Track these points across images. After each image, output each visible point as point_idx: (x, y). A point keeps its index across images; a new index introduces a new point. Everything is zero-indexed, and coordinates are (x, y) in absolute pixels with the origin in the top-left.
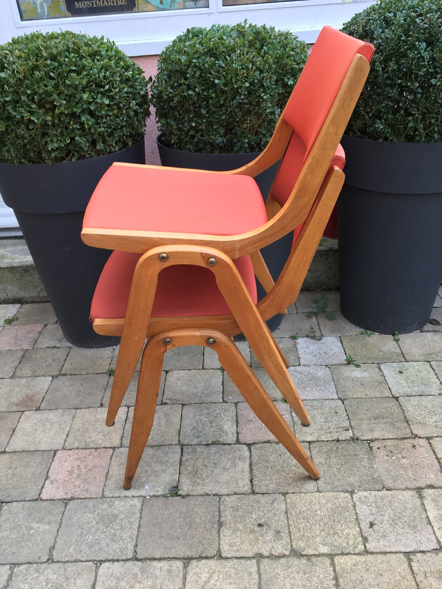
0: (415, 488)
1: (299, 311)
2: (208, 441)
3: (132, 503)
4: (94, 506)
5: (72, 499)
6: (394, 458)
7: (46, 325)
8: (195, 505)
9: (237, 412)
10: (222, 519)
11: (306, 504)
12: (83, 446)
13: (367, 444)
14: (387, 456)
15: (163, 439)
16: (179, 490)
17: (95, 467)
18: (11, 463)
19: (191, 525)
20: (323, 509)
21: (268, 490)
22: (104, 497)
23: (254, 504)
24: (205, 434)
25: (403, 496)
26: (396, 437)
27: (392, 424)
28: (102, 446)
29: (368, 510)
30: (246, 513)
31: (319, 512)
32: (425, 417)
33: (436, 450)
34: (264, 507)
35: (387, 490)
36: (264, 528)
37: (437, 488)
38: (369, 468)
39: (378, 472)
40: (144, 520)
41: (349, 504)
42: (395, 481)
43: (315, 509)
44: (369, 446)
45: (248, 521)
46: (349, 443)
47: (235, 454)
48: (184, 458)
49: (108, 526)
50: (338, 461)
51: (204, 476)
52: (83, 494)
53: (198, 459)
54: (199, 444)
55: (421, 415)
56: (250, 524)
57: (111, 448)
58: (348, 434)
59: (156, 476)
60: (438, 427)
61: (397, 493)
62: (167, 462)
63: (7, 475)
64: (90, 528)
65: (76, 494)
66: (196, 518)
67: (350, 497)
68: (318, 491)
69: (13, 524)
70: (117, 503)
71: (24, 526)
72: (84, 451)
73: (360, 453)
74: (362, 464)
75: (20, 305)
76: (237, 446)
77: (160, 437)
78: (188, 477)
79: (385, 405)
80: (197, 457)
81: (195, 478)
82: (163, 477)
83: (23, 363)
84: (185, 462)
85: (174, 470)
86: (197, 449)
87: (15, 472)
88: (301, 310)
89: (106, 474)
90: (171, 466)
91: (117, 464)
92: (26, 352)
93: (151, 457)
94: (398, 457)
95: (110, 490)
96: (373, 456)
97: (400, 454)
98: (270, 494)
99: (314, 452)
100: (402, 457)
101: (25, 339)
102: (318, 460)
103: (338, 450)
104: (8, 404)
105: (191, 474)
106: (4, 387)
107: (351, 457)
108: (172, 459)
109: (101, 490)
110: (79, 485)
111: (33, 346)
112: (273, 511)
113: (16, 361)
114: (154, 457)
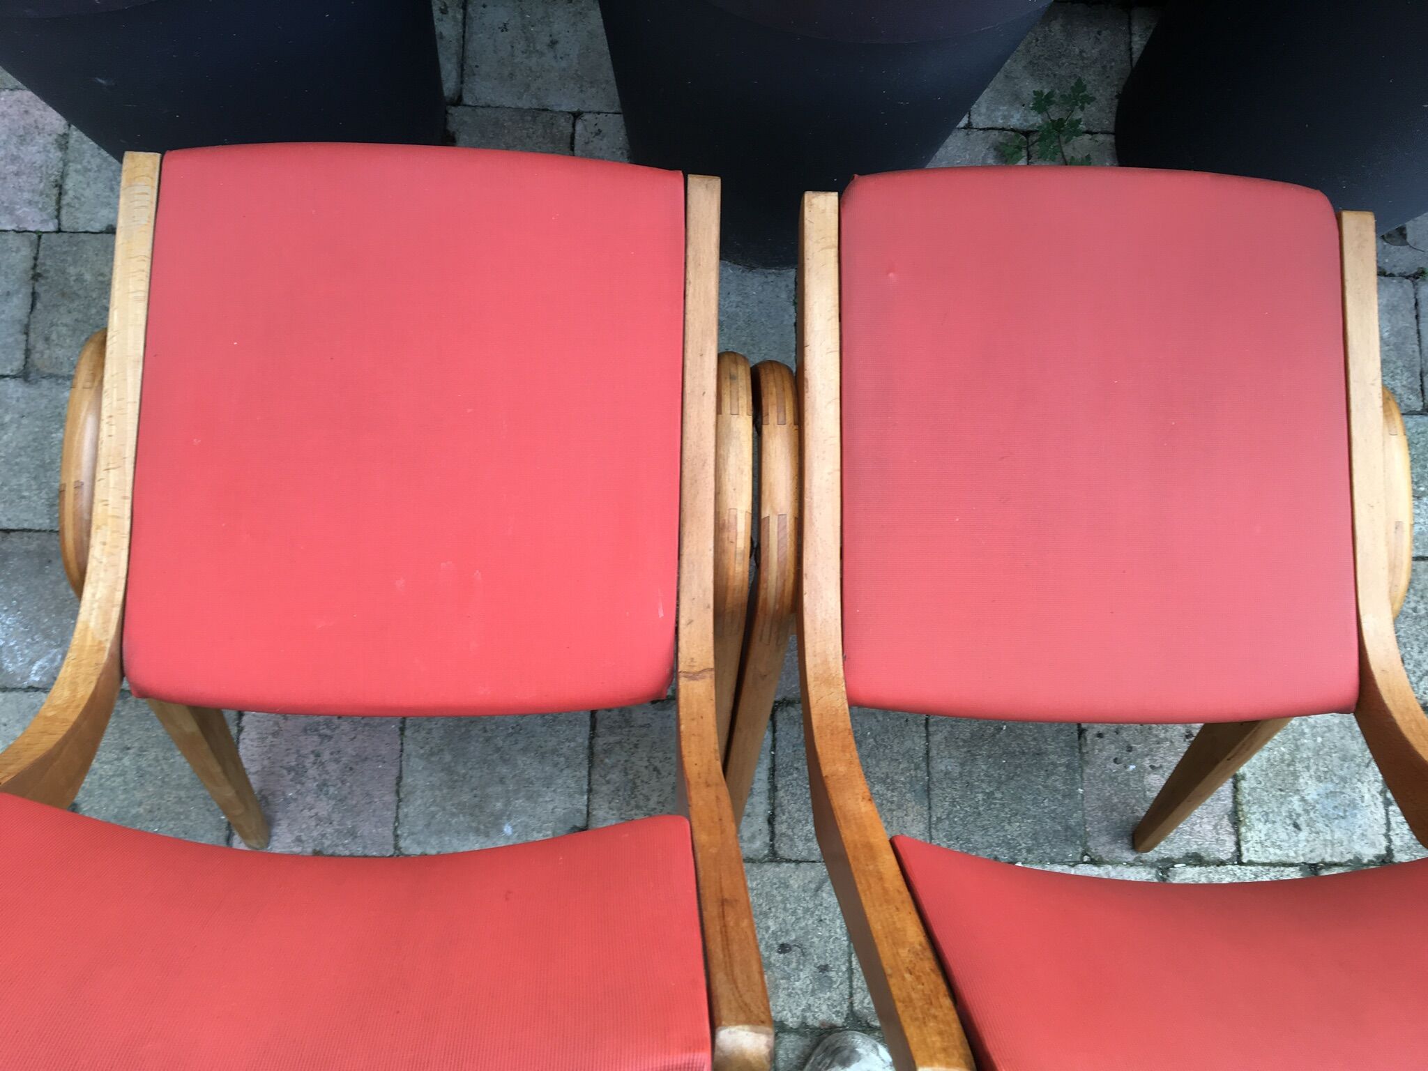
0: (1158, 861)
1: (974, 122)
6: (1132, 767)
14: (1115, 761)
17: (362, 758)
23: (775, 892)
34: (798, 900)
35: (1092, 862)
36: (793, 956)
37: (1208, 864)
38: (1064, 796)
39: (1082, 810)
48: (600, 742)
50: (992, 771)
51: (652, 804)
52: (344, 845)
53: (636, 746)
59: (529, 798)
62: (554, 751)
65: (327, 843)
74: (1049, 782)
78: (613, 804)
80: (634, 739)
81: (630, 808)
82: (547, 799)
83: (45, 307)
84: (601, 756)
85: (576, 779)
86: (634, 716)
87: (144, 763)
88: (983, 110)
89: (395, 782)
90: (567, 767)
91: (422, 751)
92: (39, 245)
93: (511, 734)
94: (1142, 767)
95: (413, 834)
96: (1082, 758)
97: (1149, 757)
98: (814, 862)
99: (937, 738)
100: (1152, 767)
101: (17, 174)
102: (944, 764)
103: (998, 736)
104: (47, 500)
105: (620, 793)
106: (11, 421)
107: (1027, 760)
108: (567, 744)
109: (388, 833)
110: (329, 815)
111: (58, 217)
112: (817, 913)
113: (18, 292)
114: (519, 733)
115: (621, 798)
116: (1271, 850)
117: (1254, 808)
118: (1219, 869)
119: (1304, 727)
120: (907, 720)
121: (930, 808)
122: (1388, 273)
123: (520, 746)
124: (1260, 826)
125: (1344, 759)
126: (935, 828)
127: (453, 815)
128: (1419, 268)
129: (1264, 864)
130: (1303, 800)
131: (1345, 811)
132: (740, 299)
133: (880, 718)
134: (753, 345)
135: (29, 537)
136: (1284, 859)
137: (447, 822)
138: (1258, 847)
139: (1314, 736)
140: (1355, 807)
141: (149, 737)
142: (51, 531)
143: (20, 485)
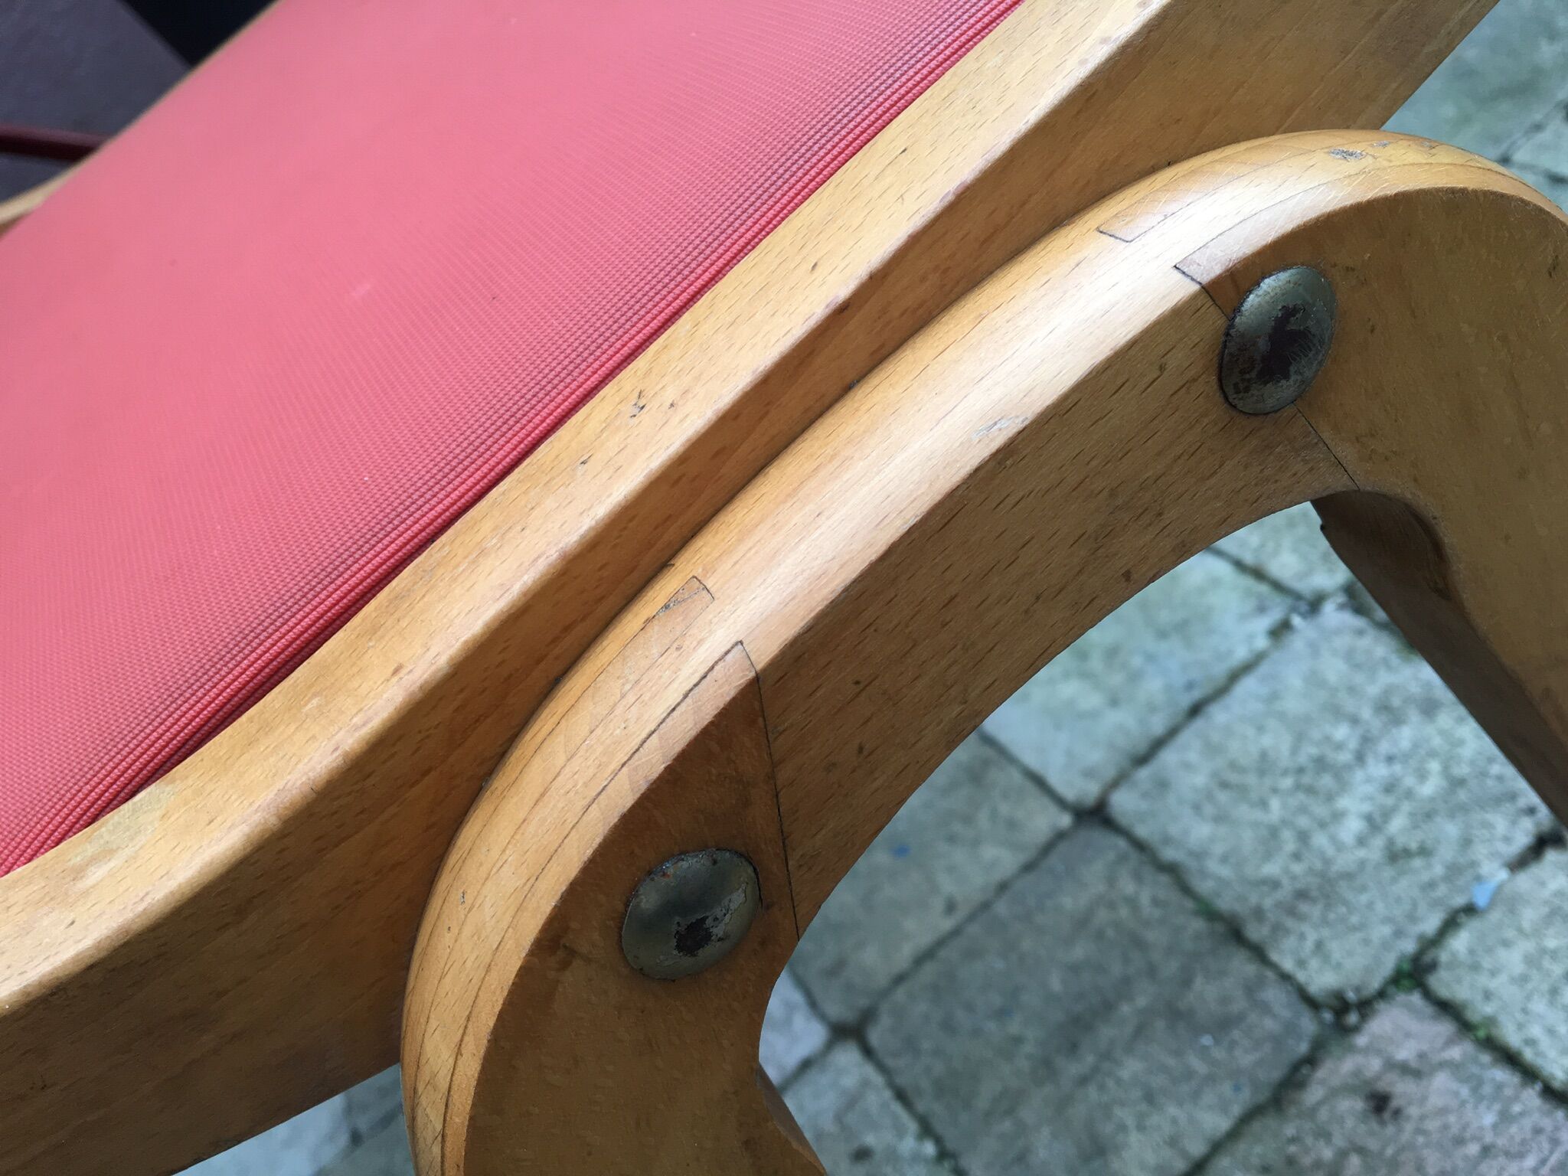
27: (1177, 1015)
32: (1303, 837)
33: (1512, 1038)
55: (1274, 832)
60: (1407, 853)
79: (1067, 902)
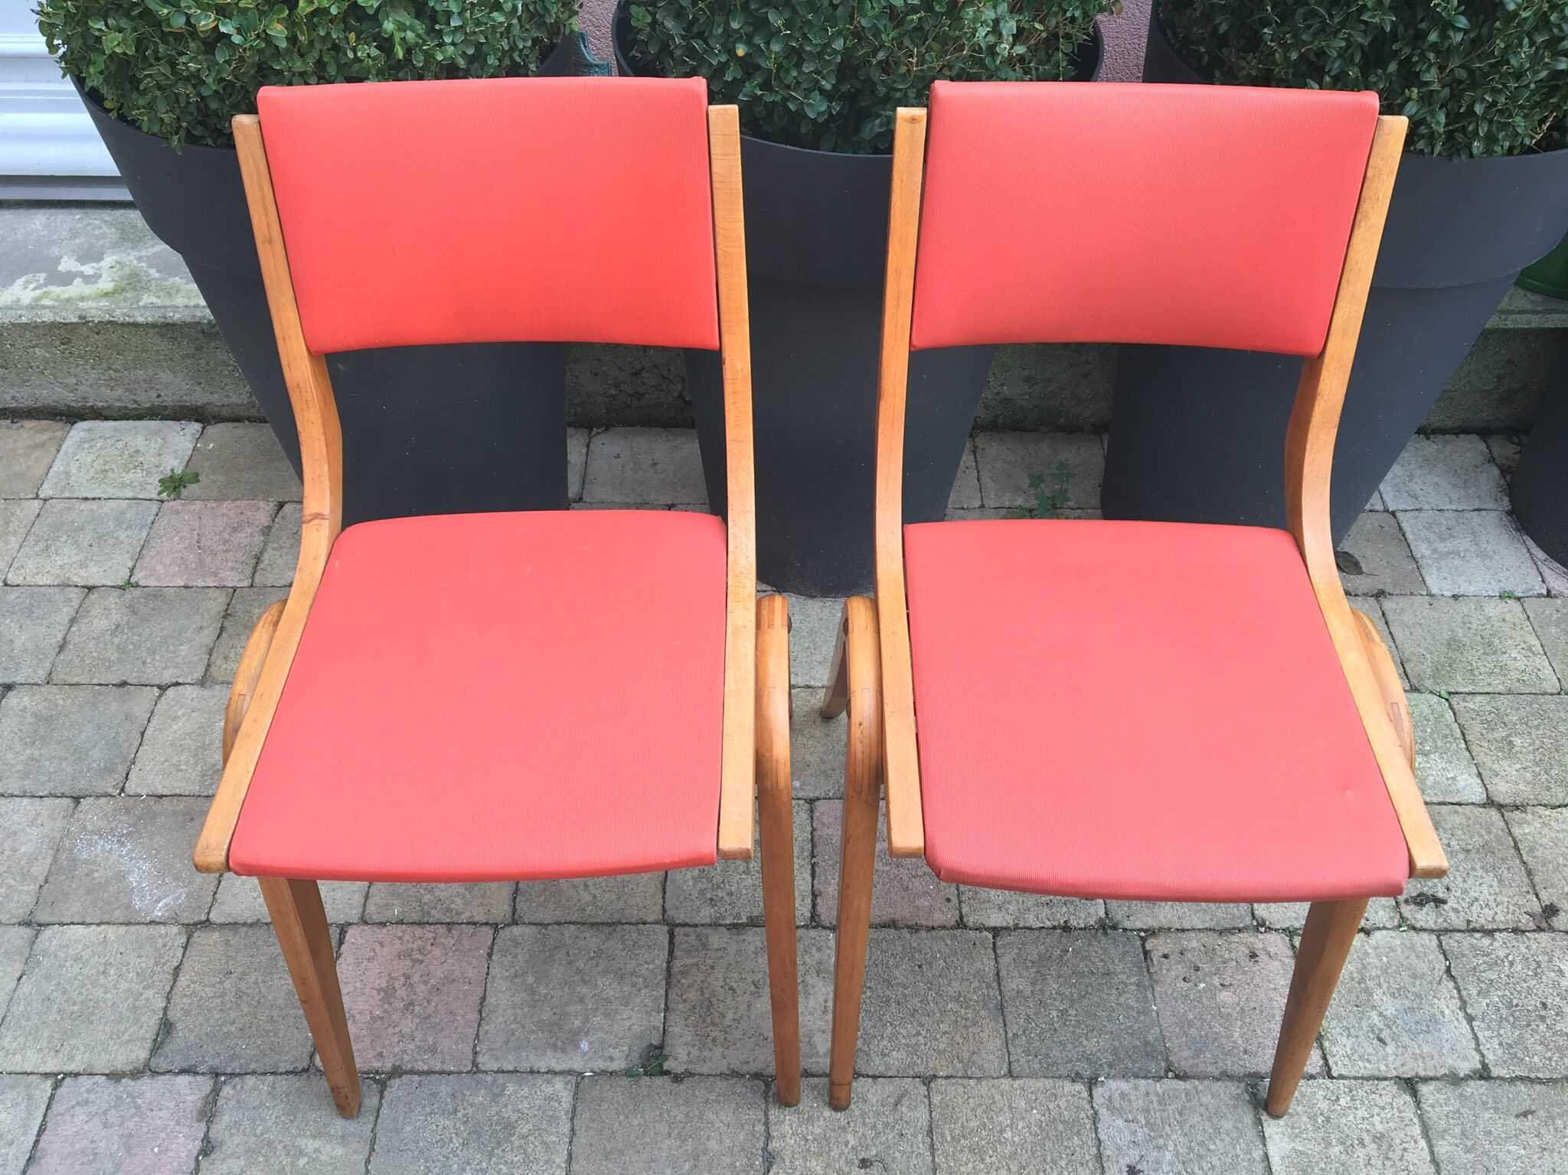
0: (1245, 1076)
1: (986, 502)
2: (738, 916)
3: (550, 1090)
4: (454, 1096)
5: (397, 1072)
6: (1202, 985)
7: (281, 506)
8: (707, 1102)
9: (814, 830)
10: (774, 1145)
11: (979, 1111)
12: (415, 917)
13: (1139, 943)
14: (1184, 979)
15: (621, 905)
16: (666, 1058)
17: (449, 980)
18: (229, 958)
19: (696, 1158)
20: (1020, 1127)
21: (886, 1065)
22: (479, 1071)
24: (730, 894)
25: (1213, 1096)
26: (1212, 924)
28: (464, 918)
29: (1127, 1132)
30: (833, 1130)
31: (1008, 1135)
34: (877, 1114)
35: (1177, 1077)
36: (875, 1172)
38: (1138, 1013)
39: (1160, 1026)
40: (582, 1140)
41: (1083, 1115)
42: (1198, 1053)
43: (1000, 1124)
44: (1143, 947)
45: (835, 1153)
46: (1095, 937)
47: (806, 957)
48: (677, 965)
49: (491, 1155)
50: (1063, 990)
51: (728, 1021)
52: (423, 1061)
53: (712, 968)
54: (715, 925)
56: (842, 1161)
57: (487, 924)
58: (1092, 910)
59: (607, 1015)
61: (1200, 1088)
62: (633, 973)
63: (223, 995)
64: (447, 1158)
65: (407, 1058)
66: (708, 1139)
67: (1085, 1094)
68: (1010, 1074)
69: (253, 1139)
70: (511, 1088)
71: (280, 1147)
72: (418, 931)
73: (1120, 967)
74: (1122, 1000)
75: (198, 426)
76: (812, 933)
77: (614, 897)
78: (689, 1021)
80: (710, 962)
81: (706, 1024)
82: (625, 1016)
83: (230, 636)
84: (679, 977)
85: (653, 998)
86: (710, 940)
87: (243, 986)
88: (993, 496)
89: (479, 1001)
90: (646, 987)
91: (507, 974)
92: (233, 596)
93: (593, 958)
94: (1212, 985)
95: (492, 1050)
96: (1151, 978)
97: (1218, 976)
98: (891, 1077)
99: (1005, 960)
100: (1222, 985)
101: (226, 551)
102: (1015, 983)
103: (1065, 958)
104: (201, 772)
105: (697, 1011)
106: (183, 715)
107: (1097, 979)
108: (646, 966)
109: (468, 1050)
110: (412, 1031)
111: (252, 578)
112: (897, 1127)
113: (208, 627)
114: (600, 957)
115: (697, 1016)
116: (1360, 1063)
117: (1334, 1023)
118: (1310, 1082)
119: (1367, 947)
120: (974, 944)
121: (1005, 1025)
122: (1353, 594)
123: (599, 969)
124: (1344, 1040)
125: (1414, 977)
126: (1013, 1044)
127: (532, 1032)
128: (1379, 590)
129: (1356, 1078)
130: (1381, 1014)
131: (1428, 1027)
132: (803, 617)
133: (949, 942)
134: (815, 649)
135: (178, 801)
136: (1376, 1073)
137: (526, 1038)
138: (1346, 1061)
139: (1378, 956)
140: (1437, 1022)
141: (253, 963)
142: (199, 796)
143: (180, 761)
